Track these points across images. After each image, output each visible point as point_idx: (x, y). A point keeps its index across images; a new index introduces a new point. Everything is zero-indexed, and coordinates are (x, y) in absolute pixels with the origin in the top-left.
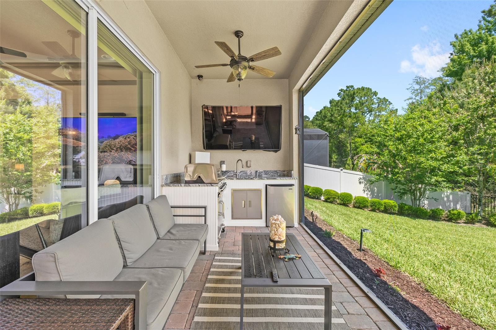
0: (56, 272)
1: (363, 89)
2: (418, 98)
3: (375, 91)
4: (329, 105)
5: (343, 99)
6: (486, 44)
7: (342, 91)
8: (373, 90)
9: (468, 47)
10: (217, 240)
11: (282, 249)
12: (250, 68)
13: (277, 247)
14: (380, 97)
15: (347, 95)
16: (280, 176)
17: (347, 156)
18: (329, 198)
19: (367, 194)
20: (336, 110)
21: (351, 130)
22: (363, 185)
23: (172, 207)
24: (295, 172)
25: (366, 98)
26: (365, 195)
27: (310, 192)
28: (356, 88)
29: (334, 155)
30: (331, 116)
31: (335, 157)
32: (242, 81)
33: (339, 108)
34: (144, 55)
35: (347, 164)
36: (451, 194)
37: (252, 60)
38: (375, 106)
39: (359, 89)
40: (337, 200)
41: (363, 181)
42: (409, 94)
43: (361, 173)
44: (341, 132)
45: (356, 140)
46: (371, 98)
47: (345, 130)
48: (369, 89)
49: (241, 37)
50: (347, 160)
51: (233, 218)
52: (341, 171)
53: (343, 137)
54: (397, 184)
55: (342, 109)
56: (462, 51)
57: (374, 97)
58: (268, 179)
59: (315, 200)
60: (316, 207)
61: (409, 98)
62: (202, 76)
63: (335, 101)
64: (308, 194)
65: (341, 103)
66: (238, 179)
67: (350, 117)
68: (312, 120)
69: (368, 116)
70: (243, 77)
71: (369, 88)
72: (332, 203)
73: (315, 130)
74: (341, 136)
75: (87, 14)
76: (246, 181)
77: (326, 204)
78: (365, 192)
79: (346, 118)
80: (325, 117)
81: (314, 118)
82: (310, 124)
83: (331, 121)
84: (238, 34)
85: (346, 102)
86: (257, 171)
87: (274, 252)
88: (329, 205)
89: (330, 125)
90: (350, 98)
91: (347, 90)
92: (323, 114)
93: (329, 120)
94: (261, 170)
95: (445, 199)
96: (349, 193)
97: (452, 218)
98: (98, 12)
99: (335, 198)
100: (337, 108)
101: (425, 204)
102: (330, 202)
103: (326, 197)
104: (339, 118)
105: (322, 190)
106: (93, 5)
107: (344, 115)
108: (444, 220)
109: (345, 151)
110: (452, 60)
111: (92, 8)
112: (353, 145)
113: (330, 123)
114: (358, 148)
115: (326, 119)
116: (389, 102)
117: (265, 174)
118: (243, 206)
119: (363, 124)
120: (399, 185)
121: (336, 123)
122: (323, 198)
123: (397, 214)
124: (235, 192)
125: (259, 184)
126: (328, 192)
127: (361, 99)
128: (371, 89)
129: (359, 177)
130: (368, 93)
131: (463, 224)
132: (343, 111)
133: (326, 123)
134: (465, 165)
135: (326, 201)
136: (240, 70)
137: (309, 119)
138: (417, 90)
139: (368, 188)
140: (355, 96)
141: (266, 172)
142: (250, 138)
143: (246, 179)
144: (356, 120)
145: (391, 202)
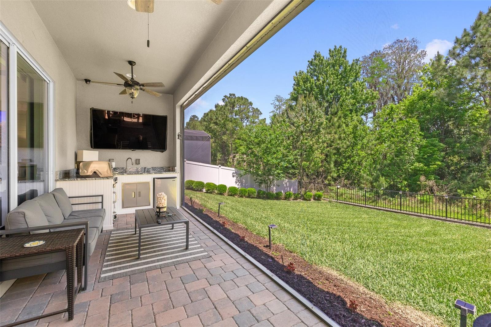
0: (25, 223)
1: (242, 98)
2: (278, 112)
3: (251, 102)
4: (214, 109)
5: (226, 105)
6: (310, 83)
7: (226, 98)
8: (249, 101)
9: (301, 83)
10: (112, 222)
11: (164, 212)
12: (141, 89)
13: (161, 211)
14: (254, 108)
15: (229, 102)
16: (166, 171)
17: (229, 155)
18: (209, 190)
19: (238, 185)
20: (220, 114)
21: (232, 133)
22: (235, 178)
23: (69, 198)
24: (178, 168)
25: (244, 106)
26: (236, 186)
27: (194, 186)
28: (237, 96)
29: (218, 154)
30: (216, 119)
31: (219, 156)
32: (134, 99)
33: (223, 113)
34: (44, 71)
35: (229, 162)
36: (288, 181)
37: (143, 85)
38: (251, 114)
39: (239, 98)
40: (216, 191)
41: (235, 175)
42: (272, 108)
43: (234, 169)
44: (224, 134)
45: (236, 141)
46: (248, 107)
47: (227, 132)
48: (246, 100)
49: (134, 65)
50: (228, 158)
51: (123, 207)
52: (220, 168)
53: (225, 138)
54: (257, 176)
55: (225, 114)
56: (298, 84)
57: (250, 106)
58: (155, 173)
59: (198, 192)
60: (197, 196)
61: (272, 111)
62: (89, 81)
63: (219, 106)
64: (193, 188)
65: (224, 109)
66: (128, 174)
67: (231, 121)
68: (201, 120)
69: (246, 121)
70: (135, 96)
71: (246, 98)
72: (211, 193)
73: (200, 132)
74: (223, 138)
75: (8, 48)
76: (136, 175)
77: (206, 194)
78: (236, 183)
79: (228, 122)
80: (211, 119)
81: (202, 118)
82: (198, 124)
83: (216, 124)
84: (131, 63)
85: (228, 108)
86: (145, 168)
87: (160, 214)
88: (209, 195)
89: (216, 127)
90: (232, 105)
91: (230, 97)
92: (209, 117)
93: (214, 123)
94: (149, 166)
95: (285, 185)
96: (225, 184)
97: (287, 198)
98: (17, 47)
99: (214, 189)
100: (221, 113)
101: (274, 190)
102: (210, 193)
103: (207, 189)
104: (222, 121)
105: (204, 183)
106: (14, 42)
107: (226, 119)
108: (283, 199)
109: (228, 151)
110: (294, 89)
111: (13, 44)
112: (234, 146)
113: (215, 126)
114: (237, 148)
115: (212, 122)
116: (260, 112)
117: (153, 170)
118: (133, 197)
119: (241, 128)
120: (258, 177)
121: (220, 126)
122: (204, 190)
123: (256, 198)
124: (125, 185)
125: (148, 178)
126: (209, 184)
127: (240, 107)
128: (248, 99)
129: (232, 172)
130: (246, 103)
131: (292, 201)
132: (226, 115)
133: (212, 125)
134: (293, 162)
135: (207, 192)
136: (133, 90)
137: (198, 119)
138: (277, 106)
139: (239, 181)
140: (235, 104)
141: (154, 169)
142: (138, 138)
143: (136, 174)
144: (235, 125)
145: (253, 189)
